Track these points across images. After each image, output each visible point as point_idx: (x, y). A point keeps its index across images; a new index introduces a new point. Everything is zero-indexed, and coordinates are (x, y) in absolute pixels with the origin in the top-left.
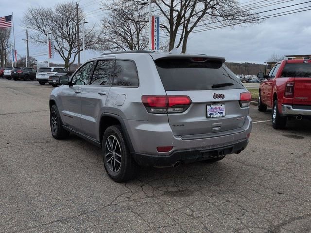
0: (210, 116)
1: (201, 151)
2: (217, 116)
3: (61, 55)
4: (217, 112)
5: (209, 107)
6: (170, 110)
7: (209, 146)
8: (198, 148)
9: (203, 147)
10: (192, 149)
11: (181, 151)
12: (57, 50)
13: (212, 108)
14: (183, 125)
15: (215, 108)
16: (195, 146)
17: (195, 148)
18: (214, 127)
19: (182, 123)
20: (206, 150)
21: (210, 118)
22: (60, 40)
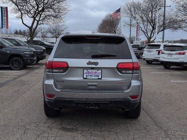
0: (86, 77)
1: (75, 101)
2: (93, 77)
3: (145, 35)
4: (93, 75)
5: (85, 71)
6: (54, 71)
7: (83, 99)
8: (73, 99)
9: (77, 99)
10: (68, 99)
11: (60, 99)
12: (143, 31)
13: (88, 72)
14: (63, 82)
15: (92, 72)
16: (70, 97)
17: (71, 98)
18: (89, 86)
19: (63, 80)
20: (80, 101)
21: (86, 78)
22: (146, 23)
